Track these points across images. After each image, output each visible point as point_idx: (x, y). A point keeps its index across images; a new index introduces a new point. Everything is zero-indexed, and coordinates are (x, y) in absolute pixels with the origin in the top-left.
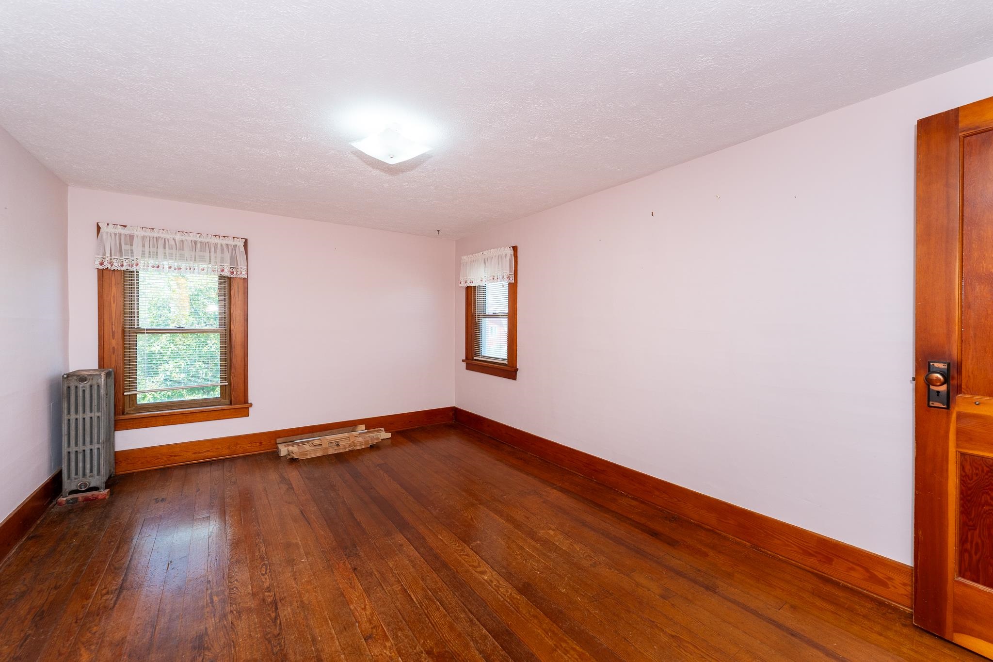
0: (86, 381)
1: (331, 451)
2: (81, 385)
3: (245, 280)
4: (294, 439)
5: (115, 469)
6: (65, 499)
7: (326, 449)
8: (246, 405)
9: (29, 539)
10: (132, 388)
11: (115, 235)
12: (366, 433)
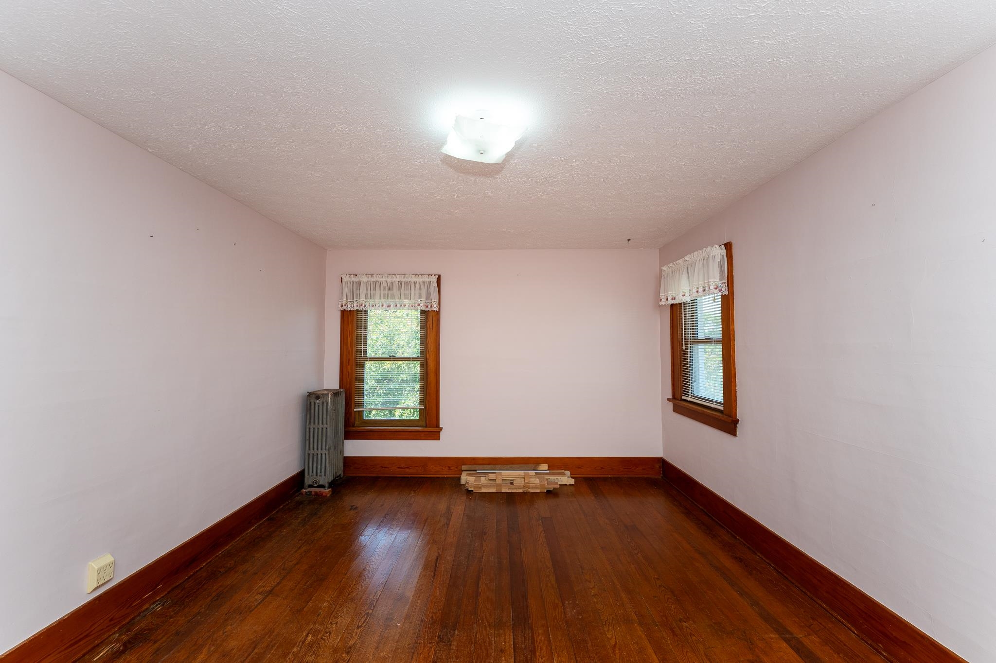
0: (319, 398)
1: (504, 489)
2: (317, 401)
3: (438, 313)
4: (477, 469)
5: (344, 471)
6: (305, 491)
7: (499, 486)
8: (437, 429)
9: (268, 520)
10: (360, 406)
11: (350, 283)
12: (547, 473)
